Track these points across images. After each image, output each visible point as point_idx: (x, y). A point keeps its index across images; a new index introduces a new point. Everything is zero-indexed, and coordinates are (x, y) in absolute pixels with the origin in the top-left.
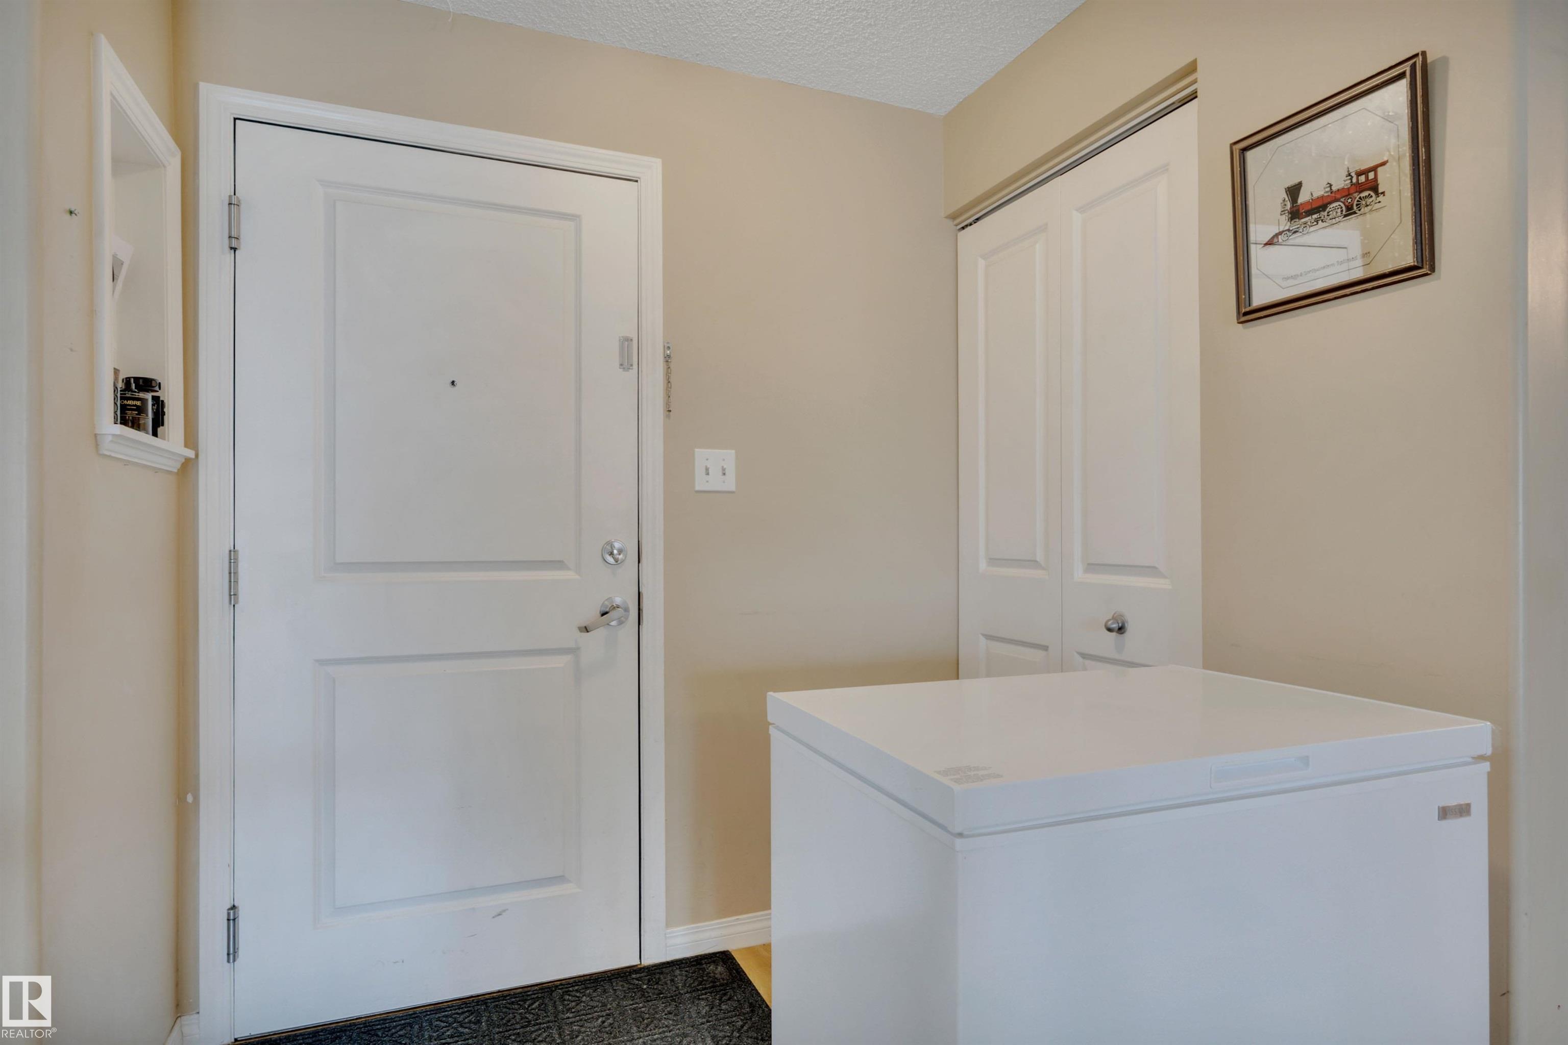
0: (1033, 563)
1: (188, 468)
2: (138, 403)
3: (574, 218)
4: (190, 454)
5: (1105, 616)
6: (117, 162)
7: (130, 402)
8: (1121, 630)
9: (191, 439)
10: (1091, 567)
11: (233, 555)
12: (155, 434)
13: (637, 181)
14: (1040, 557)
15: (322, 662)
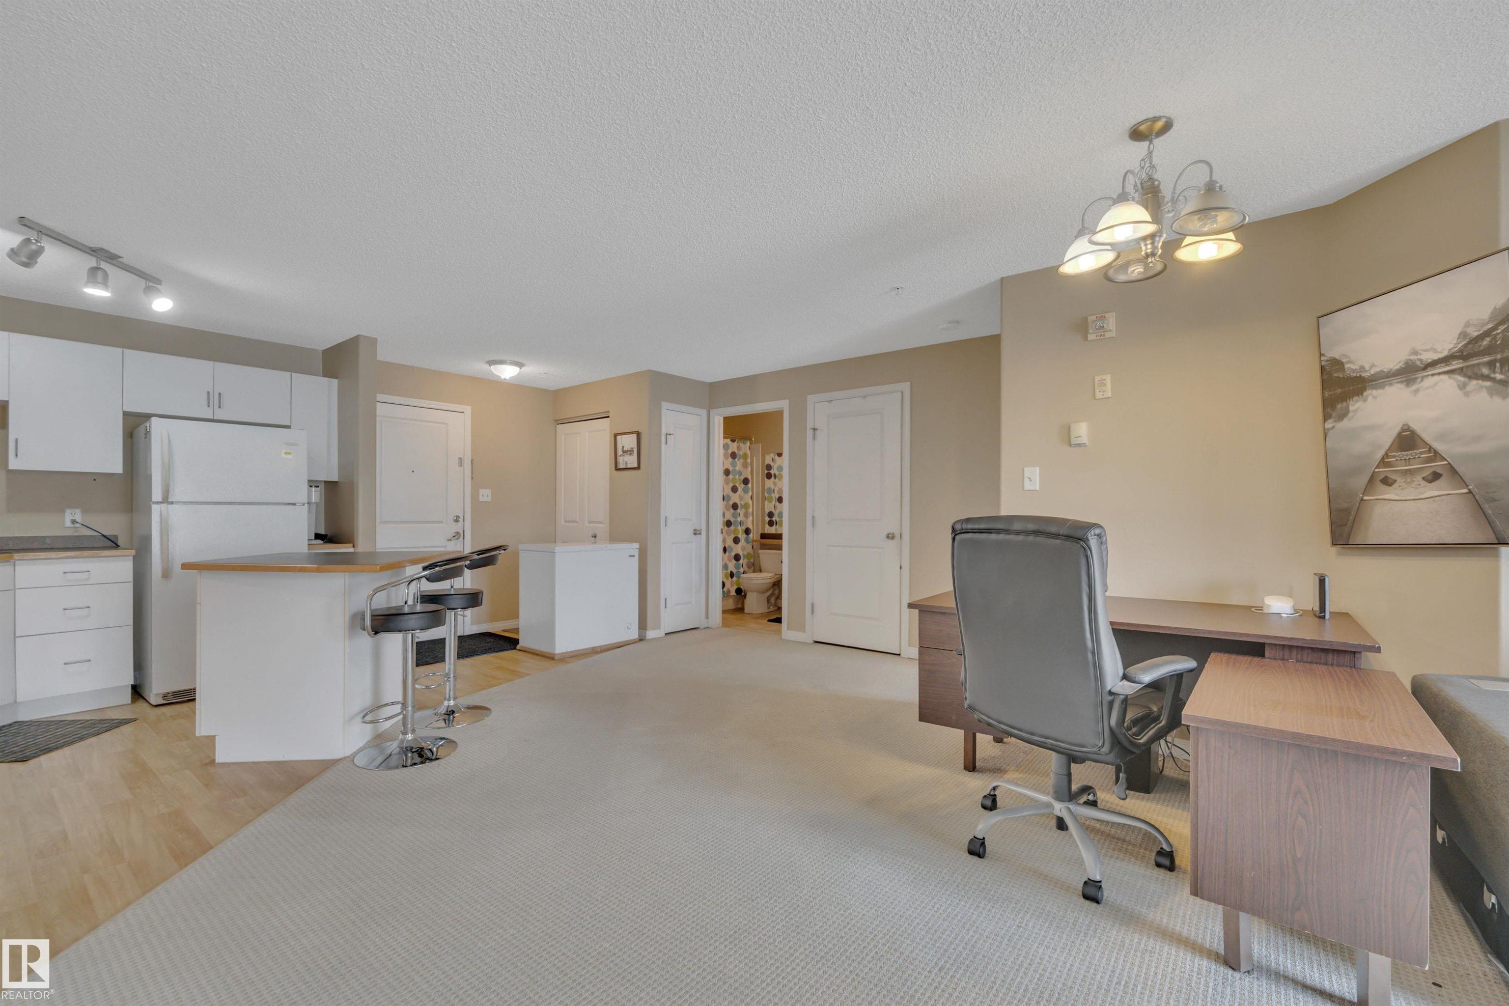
0: (576, 522)
3: (446, 424)
5: (592, 533)
8: (595, 537)
10: (590, 522)
13: (463, 413)
14: (578, 520)
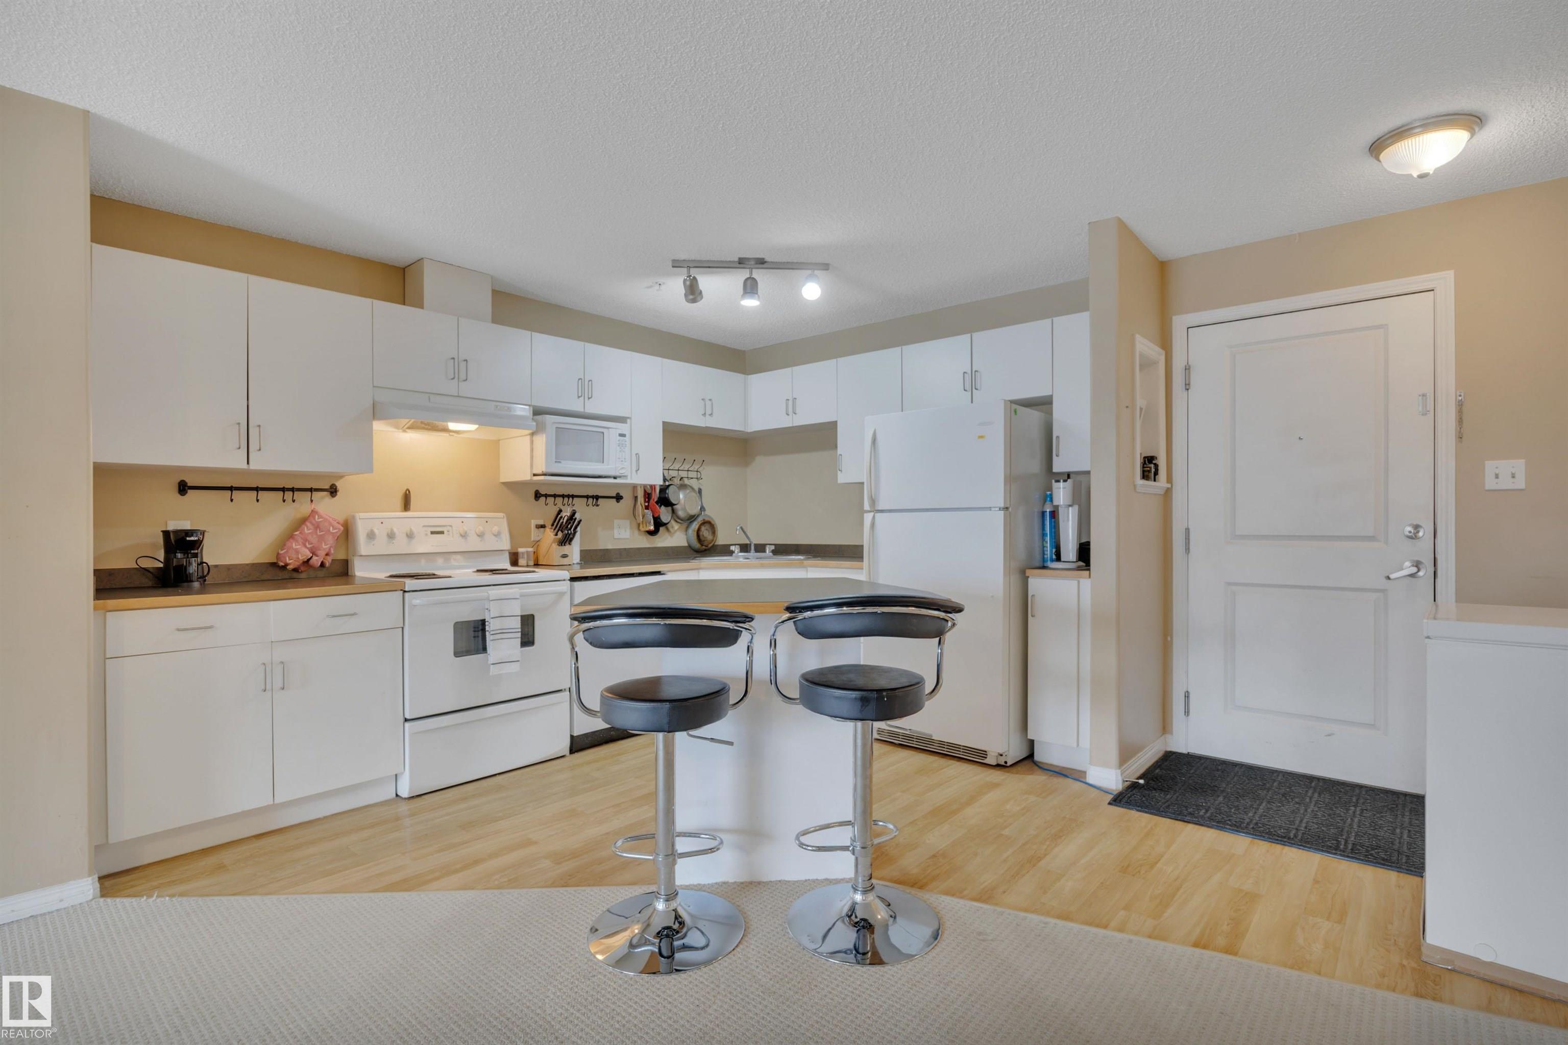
1: (1168, 493)
2: (1149, 469)
3: (1383, 326)
4: (1169, 486)
6: (1141, 365)
7: (1146, 469)
9: (1169, 479)
11: (1187, 531)
12: (1155, 480)
13: (1433, 290)
15: (1229, 584)
